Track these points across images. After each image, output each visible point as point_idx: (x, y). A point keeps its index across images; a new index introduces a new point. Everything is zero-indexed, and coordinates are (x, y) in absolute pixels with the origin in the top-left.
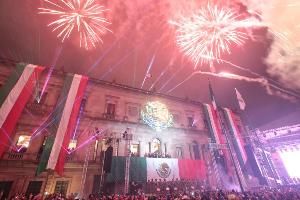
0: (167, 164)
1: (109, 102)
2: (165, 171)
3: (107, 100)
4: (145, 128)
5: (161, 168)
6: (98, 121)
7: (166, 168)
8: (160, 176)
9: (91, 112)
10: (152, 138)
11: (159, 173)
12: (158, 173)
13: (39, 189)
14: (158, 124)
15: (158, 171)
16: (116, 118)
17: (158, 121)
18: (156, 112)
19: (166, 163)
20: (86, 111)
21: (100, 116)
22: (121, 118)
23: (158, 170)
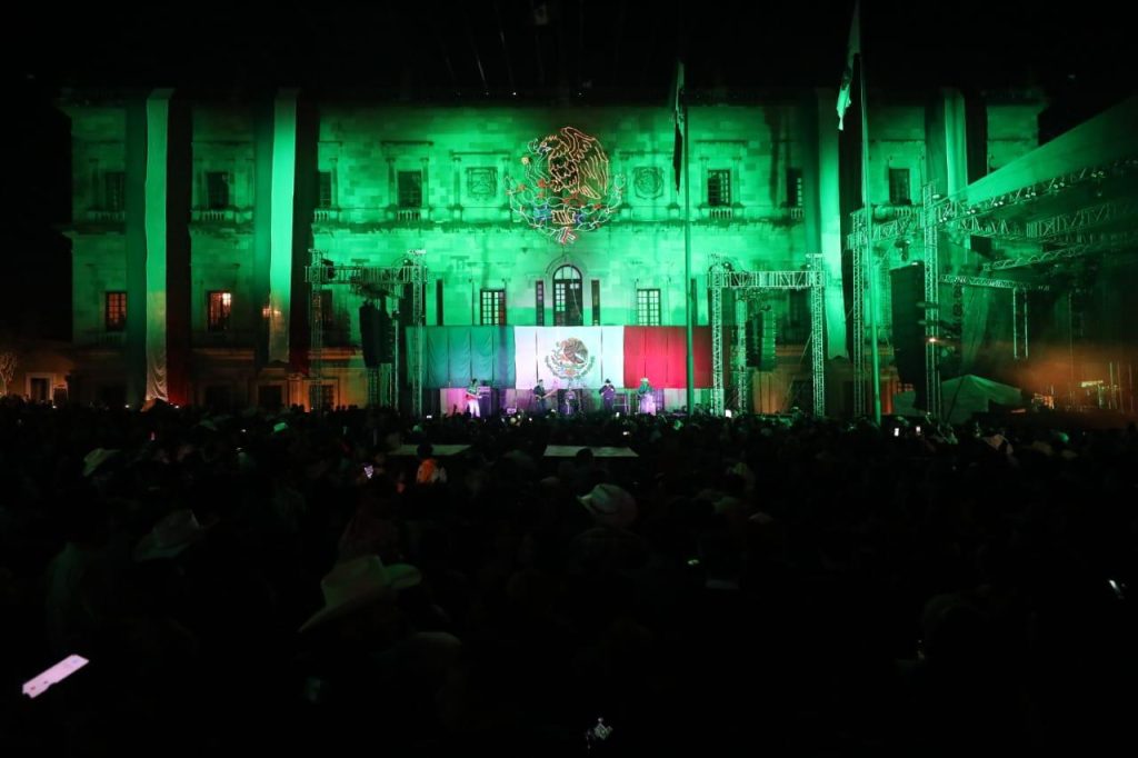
0: (580, 343)
1: (399, 166)
2: (574, 362)
3: (388, 161)
4: (523, 236)
5: (562, 352)
6: (373, 232)
7: (576, 355)
8: (555, 374)
9: (351, 208)
10: (547, 266)
11: (553, 366)
12: (549, 366)
13: (280, 397)
14: (567, 217)
15: (551, 362)
16: (424, 214)
17: (565, 205)
18: (561, 172)
19: (580, 338)
20: (339, 210)
21: (380, 216)
22: (442, 214)
23: (550, 359)
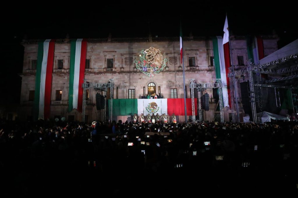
1: (107, 57)
2: (153, 108)
3: (105, 56)
4: (140, 75)
5: (150, 106)
6: (100, 74)
7: (154, 106)
9: (94, 68)
10: (146, 83)
12: (147, 110)
14: (151, 70)
15: (147, 109)
16: (114, 70)
17: (151, 67)
18: (150, 58)
20: (91, 69)
21: (102, 70)
22: (118, 69)
